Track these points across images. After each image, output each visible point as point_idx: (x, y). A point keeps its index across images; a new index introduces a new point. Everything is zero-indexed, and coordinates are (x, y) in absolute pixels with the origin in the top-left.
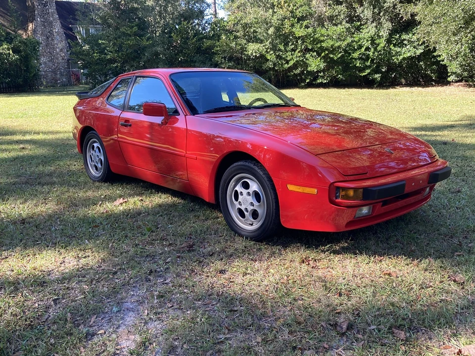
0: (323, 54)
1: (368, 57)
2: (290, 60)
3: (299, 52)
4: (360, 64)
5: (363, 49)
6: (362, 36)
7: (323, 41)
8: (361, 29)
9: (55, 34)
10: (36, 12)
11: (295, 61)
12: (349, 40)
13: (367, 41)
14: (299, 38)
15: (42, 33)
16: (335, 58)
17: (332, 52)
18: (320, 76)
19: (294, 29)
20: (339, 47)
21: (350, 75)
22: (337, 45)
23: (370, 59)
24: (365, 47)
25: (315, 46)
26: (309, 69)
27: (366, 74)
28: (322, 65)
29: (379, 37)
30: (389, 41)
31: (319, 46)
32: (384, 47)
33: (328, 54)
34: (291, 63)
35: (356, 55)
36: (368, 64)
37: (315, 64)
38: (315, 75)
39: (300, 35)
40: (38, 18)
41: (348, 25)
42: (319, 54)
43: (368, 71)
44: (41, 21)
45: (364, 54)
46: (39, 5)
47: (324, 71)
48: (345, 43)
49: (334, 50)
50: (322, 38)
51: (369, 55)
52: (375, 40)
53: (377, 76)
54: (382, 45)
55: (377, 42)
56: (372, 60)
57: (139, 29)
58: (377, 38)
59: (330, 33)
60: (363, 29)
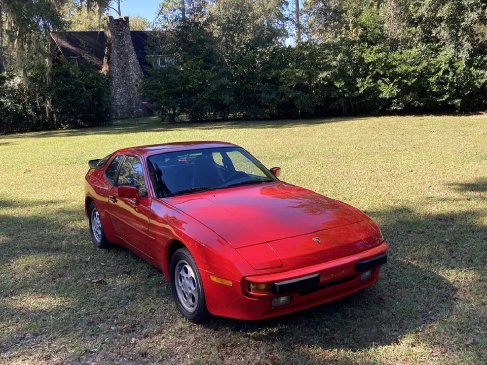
0: (396, 80)
1: (447, 80)
2: (361, 87)
3: (370, 78)
4: (437, 89)
5: (440, 73)
6: (439, 59)
7: (395, 66)
8: (438, 51)
9: (130, 65)
10: (113, 45)
11: (365, 88)
12: (425, 64)
13: (445, 63)
14: (370, 63)
15: (118, 65)
16: (410, 84)
17: (405, 78)
18: (395, 103)
19: (364, 55)
20: (414, 71)
21: (427, 101)
22: (412, 68)
23: (449, 84)
24: (442, 71)
25: (388, 71)
26: (381, 96)
27: (444, 99)
28: (396, 91)
29: (460, 59)
30: (469, 63)
31: (391, 71)
32: (464, 69)
33: (401, 79)
34: (361, 90)
35: (432, 80)
36: (447, 88)
37: (387, 90)
38: (388, 102)
39: (370, 61)
40: (114, 50)
41: (424, 47)
42: (392, 80)
43: (446, 96)
44: (118, 53)
45: (442, 78)
47: (398, 97)
48: (419, 68)
49: (408, 75)
50: (394, 63)
51: (448, 78)
52: (454, 63)
53: (457, 101)
54: (461, 68)
55: (456, 65)
56: (452, 84)
57: (205, 61)
58: (456, 59)
59: (404, 56)
60: (441, 51)
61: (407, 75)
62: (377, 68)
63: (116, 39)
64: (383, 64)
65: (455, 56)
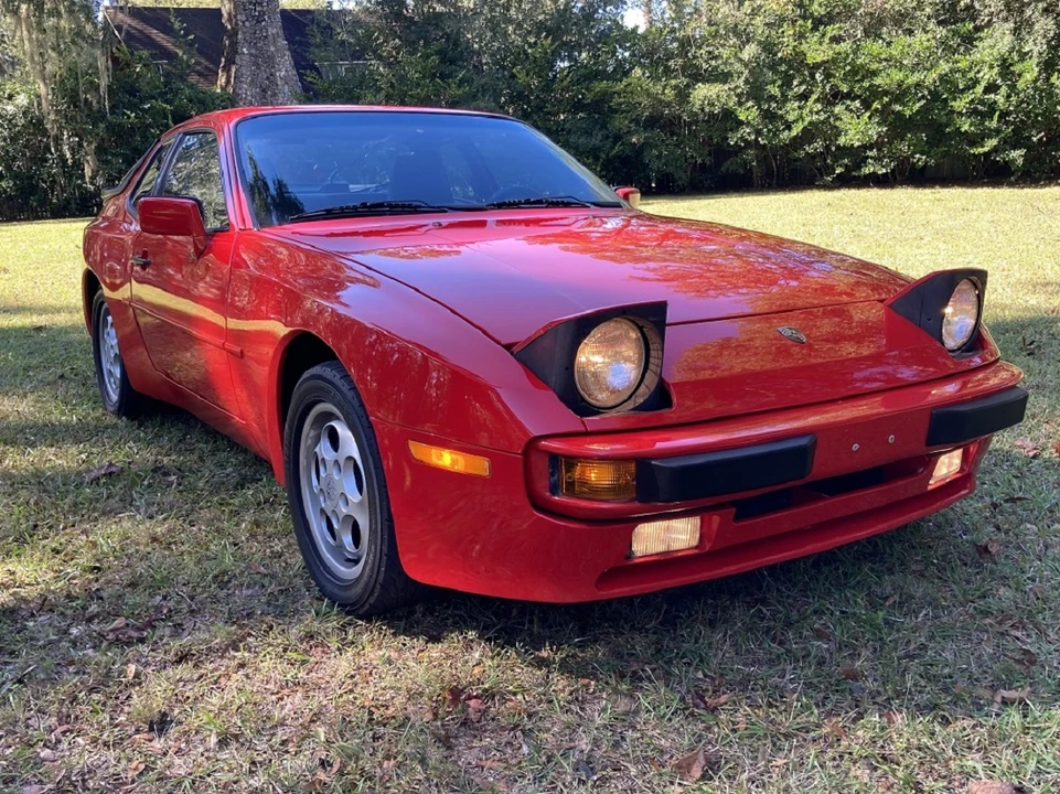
0: (876, 105)
1: (992, 107)
2: (796, 121)
3: (817, 101)
4: (970, 126)
5: (979, 89)
6: (976, 56)
7: (874, 73)
8: (976, 40)
9: (279, 83)
10: (240, 36)
11: (806, 123)
12: (944, 67)
13: (991, 67)
14: (817, 66)
15: (252, 80)
16: (908, 113)
17: (898, 99)
18: (872, 158)
19: (804, 47)
20: (918, 85)
21: (946, 154)
22: (913, 79)
23: (997, 113)
24: (983, 84)
25: (856, 86)
26: (842, 141)
27: (986, 149)
28: (875, 131)
29: (1023, 56)
30: (1048, 67)
31: (866, 84)
32: (1035, 81)
33: (889, 104)
34: (796, 130)
35: (960, 104)
36: (994, 124)
37: (856, 128)
38: (857, 155)
39: (819, 60)
40: (243, 47)
41: (941, 32)
42: (867, 105)
43: (991, 143)
44: (251, 55)
45: (982, 102)
46: (247, 20)
47: (878, 145)
48: (933, 75)
49: (905, 93)
50: (874, 66)
51: (995, 102)
52: (1011, 65)
53: (1017, 155)
54: (1029, 77)
55: (1017, 69)
56: (1004, 115)
57: (443, 61)
58: (1016, 58)
59: (895, 51)
60: (981, 39)
61: (901, 94)
62: (835, 77)
63: (247, 24)
64: (848, 68)
65: (1014, 48)
